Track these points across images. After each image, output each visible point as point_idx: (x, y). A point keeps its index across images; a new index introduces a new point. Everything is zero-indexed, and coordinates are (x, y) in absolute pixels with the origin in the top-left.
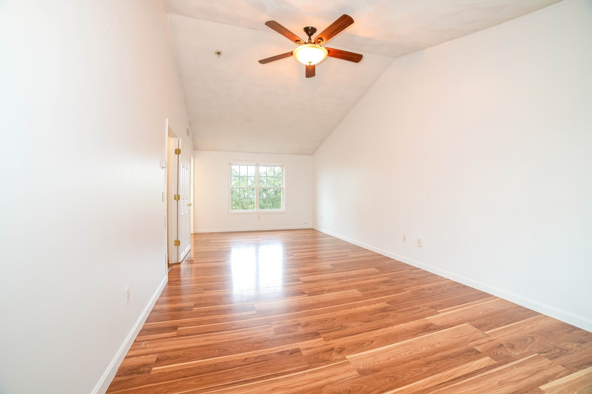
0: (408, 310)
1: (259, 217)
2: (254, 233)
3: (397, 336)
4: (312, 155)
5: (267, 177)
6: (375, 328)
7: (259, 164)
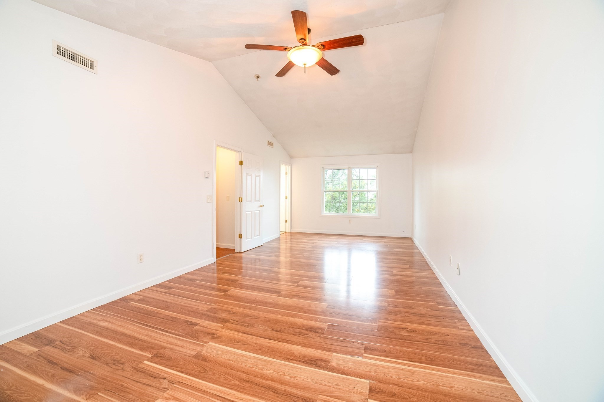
0: (332, 339)
1: (350, 221)
2: (340, 237)
3: (273, 351)
4: (411, 152)
5: (360, 180)
6: (270, 338)
7: (351, 167)
